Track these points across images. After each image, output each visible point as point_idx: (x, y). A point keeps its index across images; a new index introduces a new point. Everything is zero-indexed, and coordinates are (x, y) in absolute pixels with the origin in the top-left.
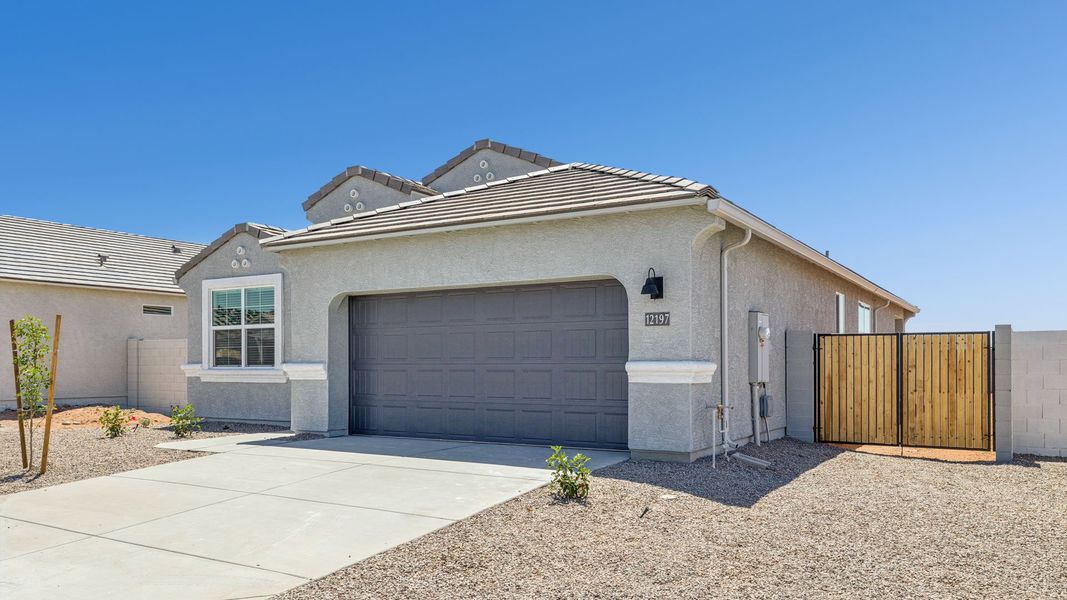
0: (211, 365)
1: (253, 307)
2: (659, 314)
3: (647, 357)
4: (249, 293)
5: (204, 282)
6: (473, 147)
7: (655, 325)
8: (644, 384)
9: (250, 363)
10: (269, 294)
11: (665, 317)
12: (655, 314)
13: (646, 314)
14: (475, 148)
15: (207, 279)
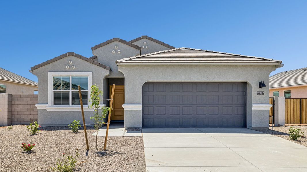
0: (52, 104)
1: (74, 83)
2: (261, 92)
3: (257, 103)
4: (73, 78)
5: (49, 73)
6: (141, 37)
7: (260, 95)
8: (256, 110)
9: (73, 104)
10: (85, 79)
11: (263, 93)
12: (260, 92)
13: (257, 92)
14: (142, 38)
15: (50, 72)
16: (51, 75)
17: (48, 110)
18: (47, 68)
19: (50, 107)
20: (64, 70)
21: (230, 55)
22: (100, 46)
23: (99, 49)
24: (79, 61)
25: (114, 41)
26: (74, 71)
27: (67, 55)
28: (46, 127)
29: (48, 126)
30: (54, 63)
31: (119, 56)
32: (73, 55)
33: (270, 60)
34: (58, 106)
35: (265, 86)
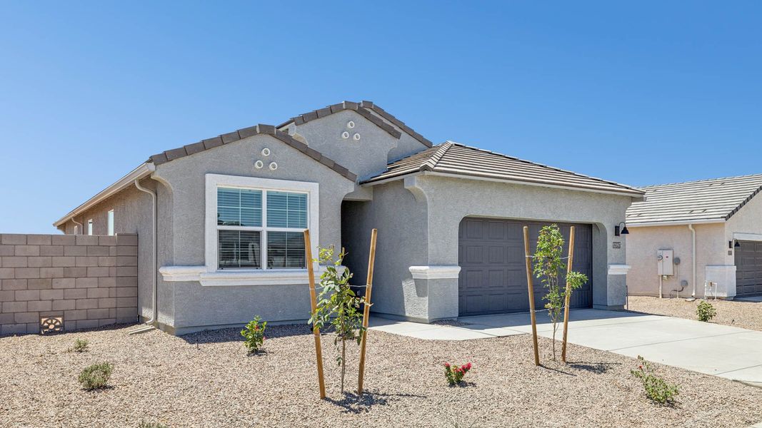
16: (215, 183)
17: (203, 284)
18: (201, 163)
19: (210, 275)
20: (247, 172)
21: (557, 170)
22: (316, 115)
23: (313, 123)
24: (287, 150)
25: (346, 109)
26: (275, 176)
27: (258, 132)
28: (199, 333)
29: (203, 329)
30: (220, 150)
31: (355, 147)
32: (272, 135)
33: (628, 188)
34: (236, 272)
35: (628, 233)
